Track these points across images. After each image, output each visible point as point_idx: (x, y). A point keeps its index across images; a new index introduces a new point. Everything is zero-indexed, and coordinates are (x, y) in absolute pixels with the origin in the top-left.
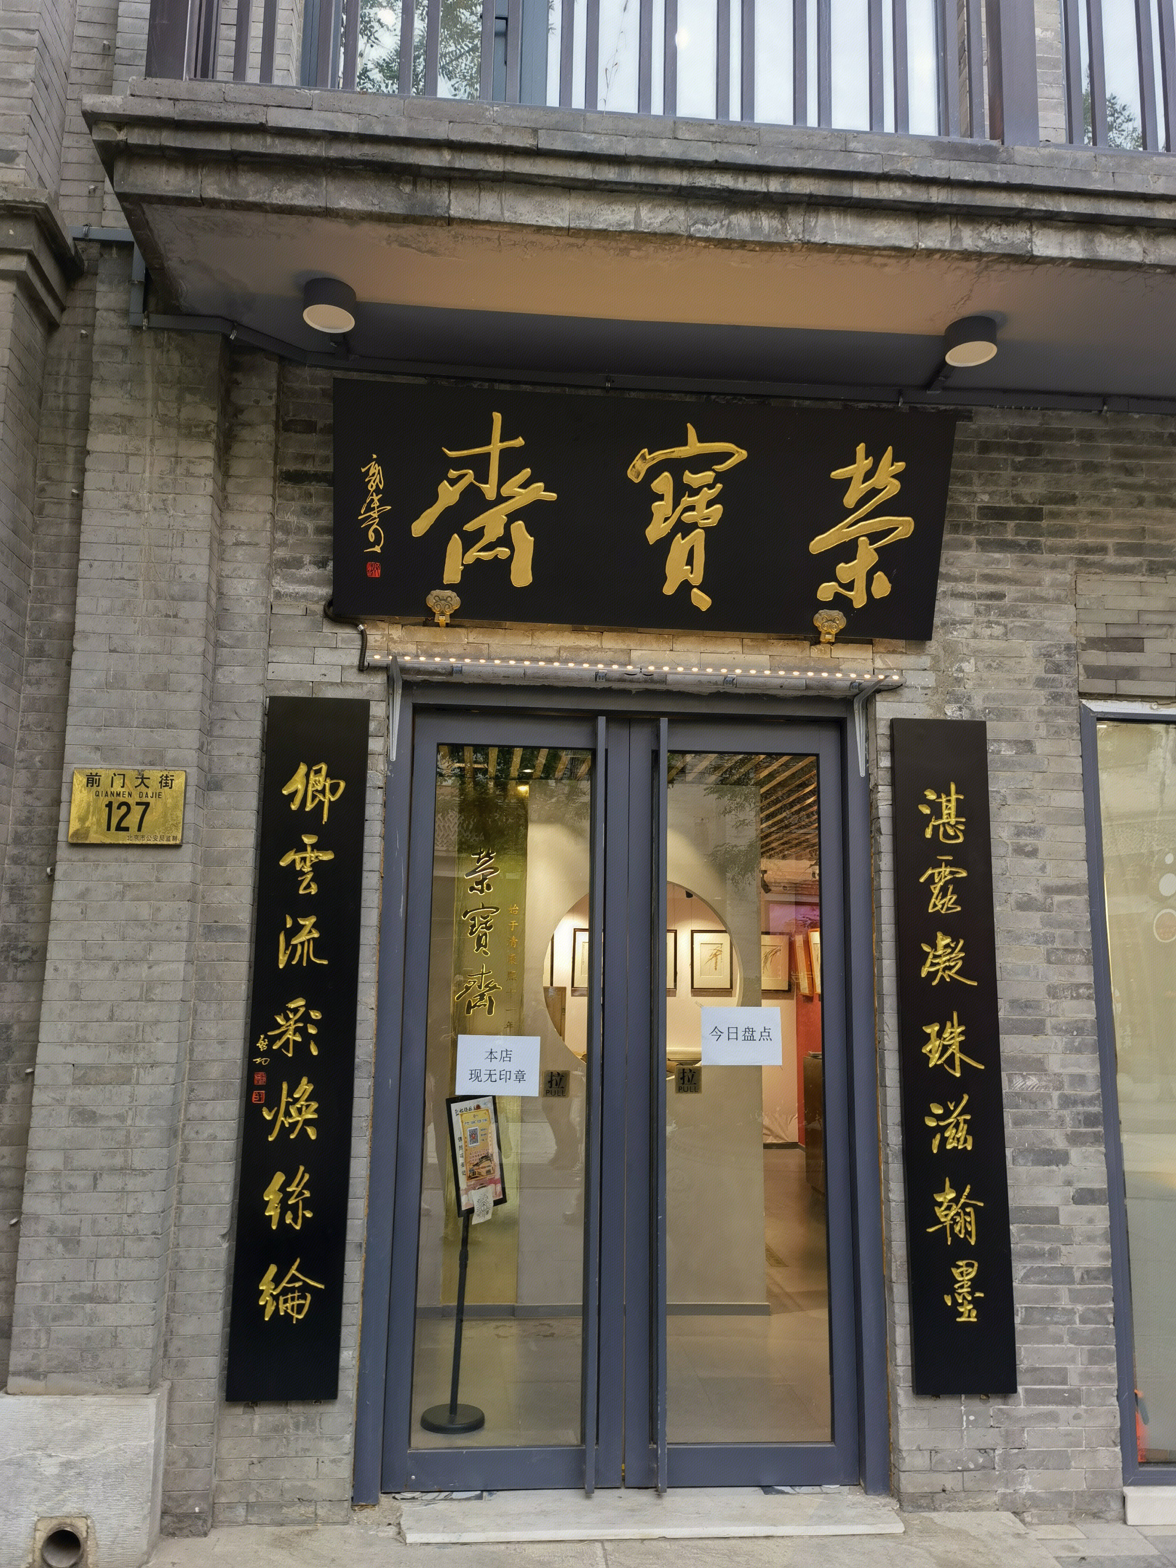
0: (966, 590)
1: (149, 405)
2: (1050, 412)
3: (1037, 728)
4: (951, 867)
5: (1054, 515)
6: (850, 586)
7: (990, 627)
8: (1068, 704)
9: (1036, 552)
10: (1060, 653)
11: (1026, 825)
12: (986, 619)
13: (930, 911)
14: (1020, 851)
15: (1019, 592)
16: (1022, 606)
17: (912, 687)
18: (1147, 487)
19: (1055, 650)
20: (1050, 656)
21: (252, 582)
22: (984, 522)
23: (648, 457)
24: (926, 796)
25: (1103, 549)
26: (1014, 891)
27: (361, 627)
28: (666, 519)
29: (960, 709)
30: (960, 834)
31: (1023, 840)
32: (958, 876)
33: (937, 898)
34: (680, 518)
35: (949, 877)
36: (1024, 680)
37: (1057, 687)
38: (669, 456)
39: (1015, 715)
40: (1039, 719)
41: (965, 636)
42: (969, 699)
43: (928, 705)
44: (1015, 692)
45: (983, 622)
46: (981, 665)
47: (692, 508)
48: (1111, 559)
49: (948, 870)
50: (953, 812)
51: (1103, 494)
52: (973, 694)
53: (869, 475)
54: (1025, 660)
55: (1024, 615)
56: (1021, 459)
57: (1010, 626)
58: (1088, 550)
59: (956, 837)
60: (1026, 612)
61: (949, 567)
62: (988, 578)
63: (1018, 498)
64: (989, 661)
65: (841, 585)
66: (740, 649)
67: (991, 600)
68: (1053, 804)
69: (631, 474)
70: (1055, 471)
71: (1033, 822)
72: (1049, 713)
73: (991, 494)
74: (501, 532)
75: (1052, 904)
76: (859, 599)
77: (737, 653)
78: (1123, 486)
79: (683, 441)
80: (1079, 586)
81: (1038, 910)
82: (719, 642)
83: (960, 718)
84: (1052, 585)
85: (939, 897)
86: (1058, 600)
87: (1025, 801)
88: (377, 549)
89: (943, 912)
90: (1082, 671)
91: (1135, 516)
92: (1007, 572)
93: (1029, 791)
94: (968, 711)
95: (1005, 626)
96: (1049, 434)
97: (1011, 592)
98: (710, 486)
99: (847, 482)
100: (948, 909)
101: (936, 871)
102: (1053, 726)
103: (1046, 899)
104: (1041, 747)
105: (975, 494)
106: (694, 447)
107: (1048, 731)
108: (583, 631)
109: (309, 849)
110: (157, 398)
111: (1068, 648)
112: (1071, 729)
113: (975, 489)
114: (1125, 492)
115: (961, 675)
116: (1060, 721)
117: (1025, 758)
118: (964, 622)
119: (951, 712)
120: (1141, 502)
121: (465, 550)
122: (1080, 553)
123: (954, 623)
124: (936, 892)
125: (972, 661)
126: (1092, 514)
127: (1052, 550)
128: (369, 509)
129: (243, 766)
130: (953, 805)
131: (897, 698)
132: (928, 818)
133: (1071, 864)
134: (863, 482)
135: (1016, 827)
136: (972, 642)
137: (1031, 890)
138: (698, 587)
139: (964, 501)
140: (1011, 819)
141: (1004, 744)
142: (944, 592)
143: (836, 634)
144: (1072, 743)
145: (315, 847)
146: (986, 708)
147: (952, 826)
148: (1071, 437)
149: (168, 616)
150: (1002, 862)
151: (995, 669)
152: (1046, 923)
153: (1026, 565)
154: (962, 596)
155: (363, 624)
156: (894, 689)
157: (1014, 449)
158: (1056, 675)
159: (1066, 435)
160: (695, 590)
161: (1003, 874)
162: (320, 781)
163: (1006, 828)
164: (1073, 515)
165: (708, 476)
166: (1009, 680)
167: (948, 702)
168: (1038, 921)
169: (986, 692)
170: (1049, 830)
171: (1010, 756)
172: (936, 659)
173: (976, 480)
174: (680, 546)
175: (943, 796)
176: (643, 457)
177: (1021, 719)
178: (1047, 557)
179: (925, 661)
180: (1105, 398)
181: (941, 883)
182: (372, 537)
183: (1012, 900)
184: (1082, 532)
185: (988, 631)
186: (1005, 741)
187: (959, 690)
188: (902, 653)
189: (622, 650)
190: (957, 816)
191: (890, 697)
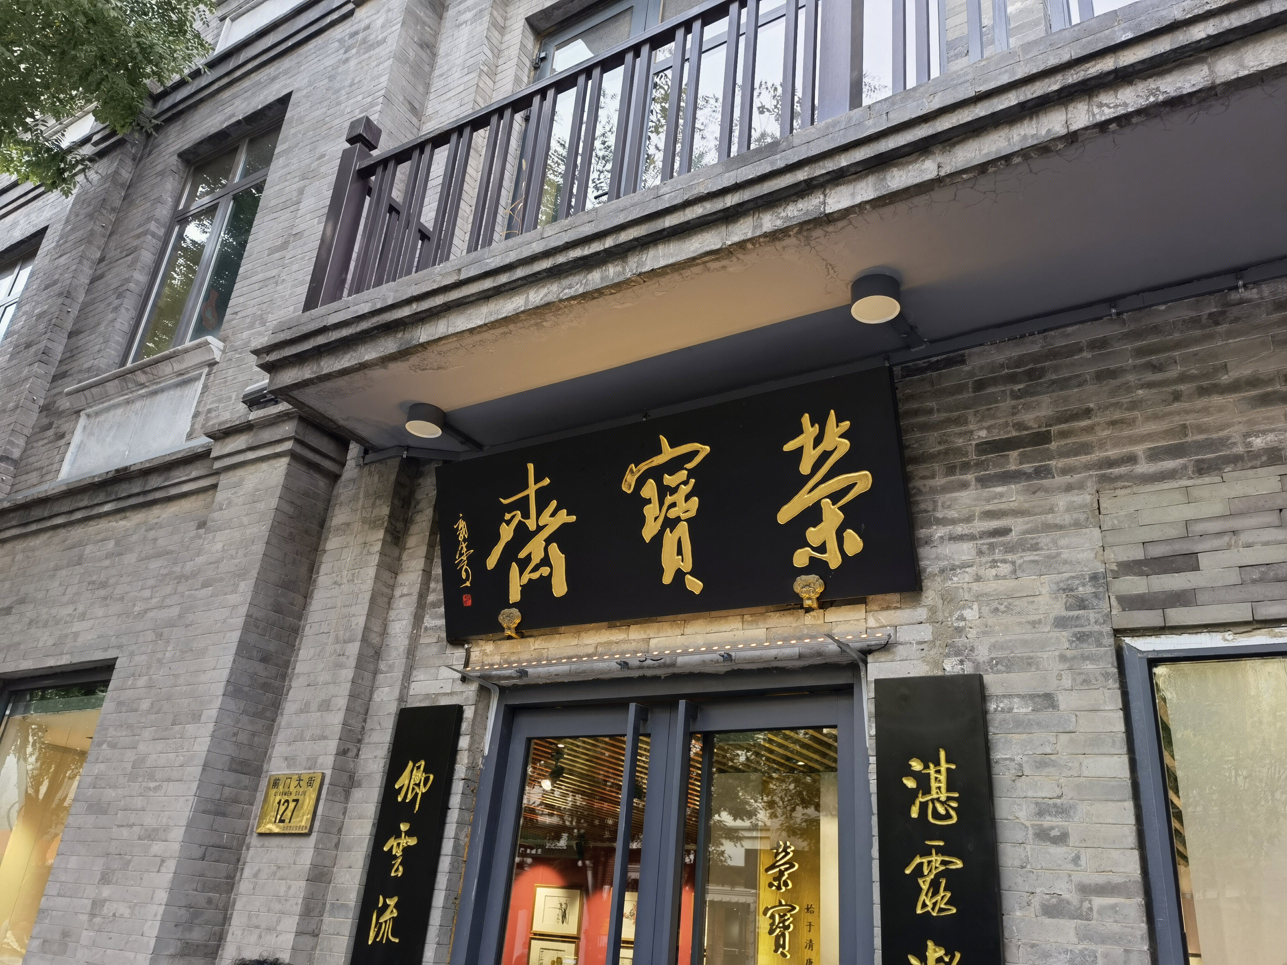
0: (966, 531)
1: (359, 512)
2: (1052, 333)
3: (1059, 677)
4: (943, 855)
5: (1063, 434)
6: (822, 549)
7: (995, 567)
8: (1099, 645)
9: (1046, 478)
10: (1084, 585)
11: (1051, 802)
12: (990, 559)
13: (919, 911)
14: (1043, 835)
15: (1028, 523)
16: (1031, 538)
17: (906, 643)
18: (1183, 378)
19: (1077, 582)
20: (1072, 590)
21: (404, 622)
22: (983, 458)
23: (634, 469)
24: (911, 766)
25: (1131, 459)
26: (1038, 890)
27: (466, 646)
28: (656, 519)
29: (962, 662)
30: (953, 813)
31: (1048, 822)
32: (952, 867)
33: (926, 895)
34: (666, 515)
35: (942, 868)
36: (1040, 622)
37: (1082, 626)
38: (650, 466)
39: (1029, 663)
40: (1061, 667)
41: (967, 580)
42: (972, 649)
43: (924, 661)
44: (1027, 637)
45: (987, 563)
46: (986, 610)
47: (673, 505)
48: (1143, 467)
49: (940, 858)
50: (943, 785)
51: (1125, 399)
52: (976, 645)
53: (818, 441)
54: (1040, 598)
55: (1035, 548)
56: (1021, 386)
57: (1019, 562)
58: (1111, 463)
59: (948, 816)
60: (1037, 544)
61: (946, 511)
62: (989, 515)
63: (1020, 426)
64: (995, 605)
65: (814, 549)
66: (739, 625)
67: (994, 537)
68: (1086, 773)
69: (624, 488)
70: (1061, 389)
71: (1059, 797)
72: (1074, 658)
73: (988, 429)
74: (542, 555)
75: (1091, 909)
76: (834, 560)
77: (738, 629)
78: (1150, 385)
79: (659, 451)
80: (1102, 505)
81: (1072, 917)
82: (723, 621)
83: (961, 672)
84: (1068, 510)
85: (930, 894)
86: (1077, 525)
87: (1047, 770)
88: (468, 584)
89: (934, 914)
90: (1114, 602)
91: (1170, 414)
92: (1012, 504)
93: (1053, 757)
94: (970, 664)
95: (1013, 563)
96: (1053, 354)
97: (1018, 525)
98: (685, 483)
99: (799, 451)
100: (941, 910)
101: (925, 860)
102: (1080, 674)
103: (1082, 902)
104: (1065, 701)
105: (971, 432)
106: (668, 453)
107: (1074, 680)
108: (615, 627)
109: (403, 835)
110: (363, 507)
111: (1094, 578)
112: (1106, 675)
113: (971, 427)
114: (1154, 391)
115: (962, 624)
116: (1089, 666)
117: (1046, 715)
118: (965, 565)
119: (951, 667)
120: (1177, 397)
121: (521, 573)
122: (1100, 468)
123: (953, 569)
124: (925, 887)
125: (975, 606)
126: (1113, 423)
127: (1065, 471)
128: (461, 555)
129: (376, 766)
130: (943, 777)
131: (890, 657)
132: (913, 794)
133: (1115, 854)
134: (814, 448)
135: (1037, 804)
136: (975, 586)
137: (1061, 889)
138: (691, 573)
139: (960, 442)
140: (1030, 794)
141: (1016, 700)
142: (941, 537)
143: (818, 599)
144: (1108, 693)
145: (409, 834)
146: (992, 659)
147: (943, 803)
148: (1081, 350)
149: (340, 655)
150: (1020, 850)
151: (1003, 612)
152: (1084, 936)
153: (1034, 493)
154: (961, 538)
155: (468, 643)
156: (885, 647)
157: (1012, 378)
158: (1081, 612)
159: (1076, 349)
160: (688, 577)
161: (1022, 867)
162: (419, 776)
163: (1024, 807)
164: (1090, 430)
165: (682, 475)
166: (1020, 623)
167: (948, 656)
168: (1072, 933)
169: (993, 640)
170: (1083, 808)
171: (1026, 714)
172: (933, 610)
173: (971, 418)
174: (670, 539)
175: (932, 766)
176: (632, 471)
177: (1038, 669)
178: (1060, 480)
179: (921, 613)
180: (1112, 301)
181: (932, 877)
182: (464, 576)
183: (1036, 902)
184: (1102, 445)
185: (994, 572)
186: (1018, 696)
187: (960, 641)
188: (896, 608)
189: (643, 640)
190: (949, 790)
191: (882, 657)
